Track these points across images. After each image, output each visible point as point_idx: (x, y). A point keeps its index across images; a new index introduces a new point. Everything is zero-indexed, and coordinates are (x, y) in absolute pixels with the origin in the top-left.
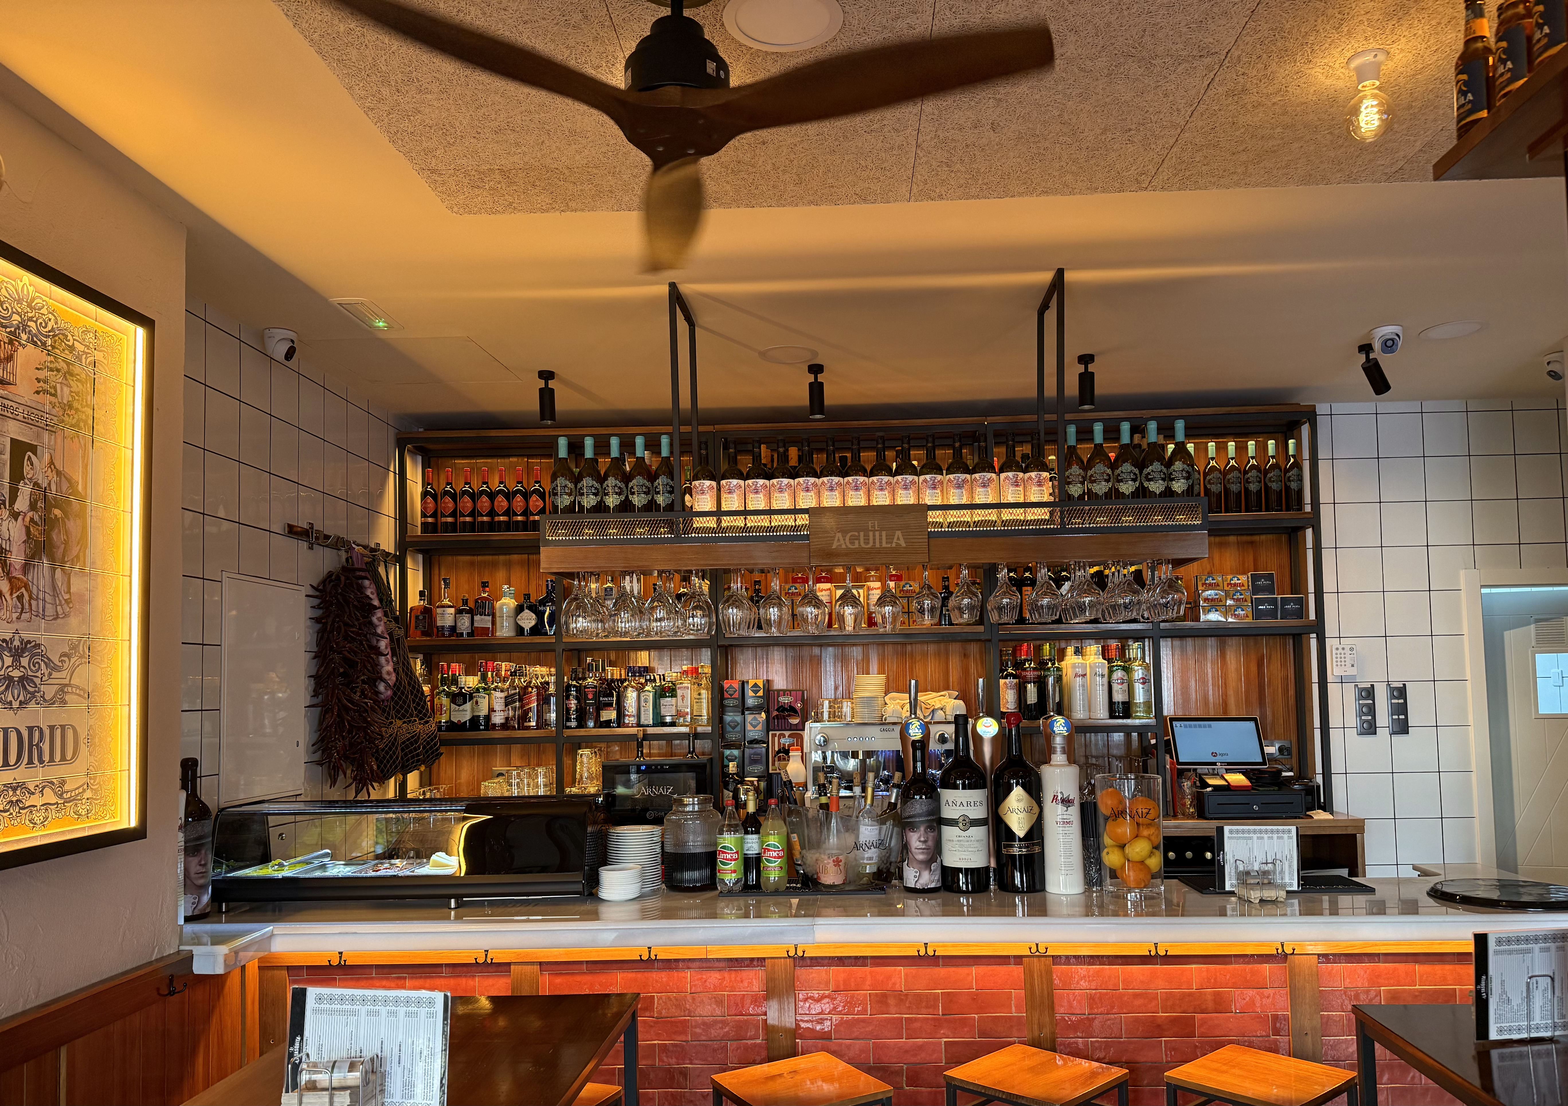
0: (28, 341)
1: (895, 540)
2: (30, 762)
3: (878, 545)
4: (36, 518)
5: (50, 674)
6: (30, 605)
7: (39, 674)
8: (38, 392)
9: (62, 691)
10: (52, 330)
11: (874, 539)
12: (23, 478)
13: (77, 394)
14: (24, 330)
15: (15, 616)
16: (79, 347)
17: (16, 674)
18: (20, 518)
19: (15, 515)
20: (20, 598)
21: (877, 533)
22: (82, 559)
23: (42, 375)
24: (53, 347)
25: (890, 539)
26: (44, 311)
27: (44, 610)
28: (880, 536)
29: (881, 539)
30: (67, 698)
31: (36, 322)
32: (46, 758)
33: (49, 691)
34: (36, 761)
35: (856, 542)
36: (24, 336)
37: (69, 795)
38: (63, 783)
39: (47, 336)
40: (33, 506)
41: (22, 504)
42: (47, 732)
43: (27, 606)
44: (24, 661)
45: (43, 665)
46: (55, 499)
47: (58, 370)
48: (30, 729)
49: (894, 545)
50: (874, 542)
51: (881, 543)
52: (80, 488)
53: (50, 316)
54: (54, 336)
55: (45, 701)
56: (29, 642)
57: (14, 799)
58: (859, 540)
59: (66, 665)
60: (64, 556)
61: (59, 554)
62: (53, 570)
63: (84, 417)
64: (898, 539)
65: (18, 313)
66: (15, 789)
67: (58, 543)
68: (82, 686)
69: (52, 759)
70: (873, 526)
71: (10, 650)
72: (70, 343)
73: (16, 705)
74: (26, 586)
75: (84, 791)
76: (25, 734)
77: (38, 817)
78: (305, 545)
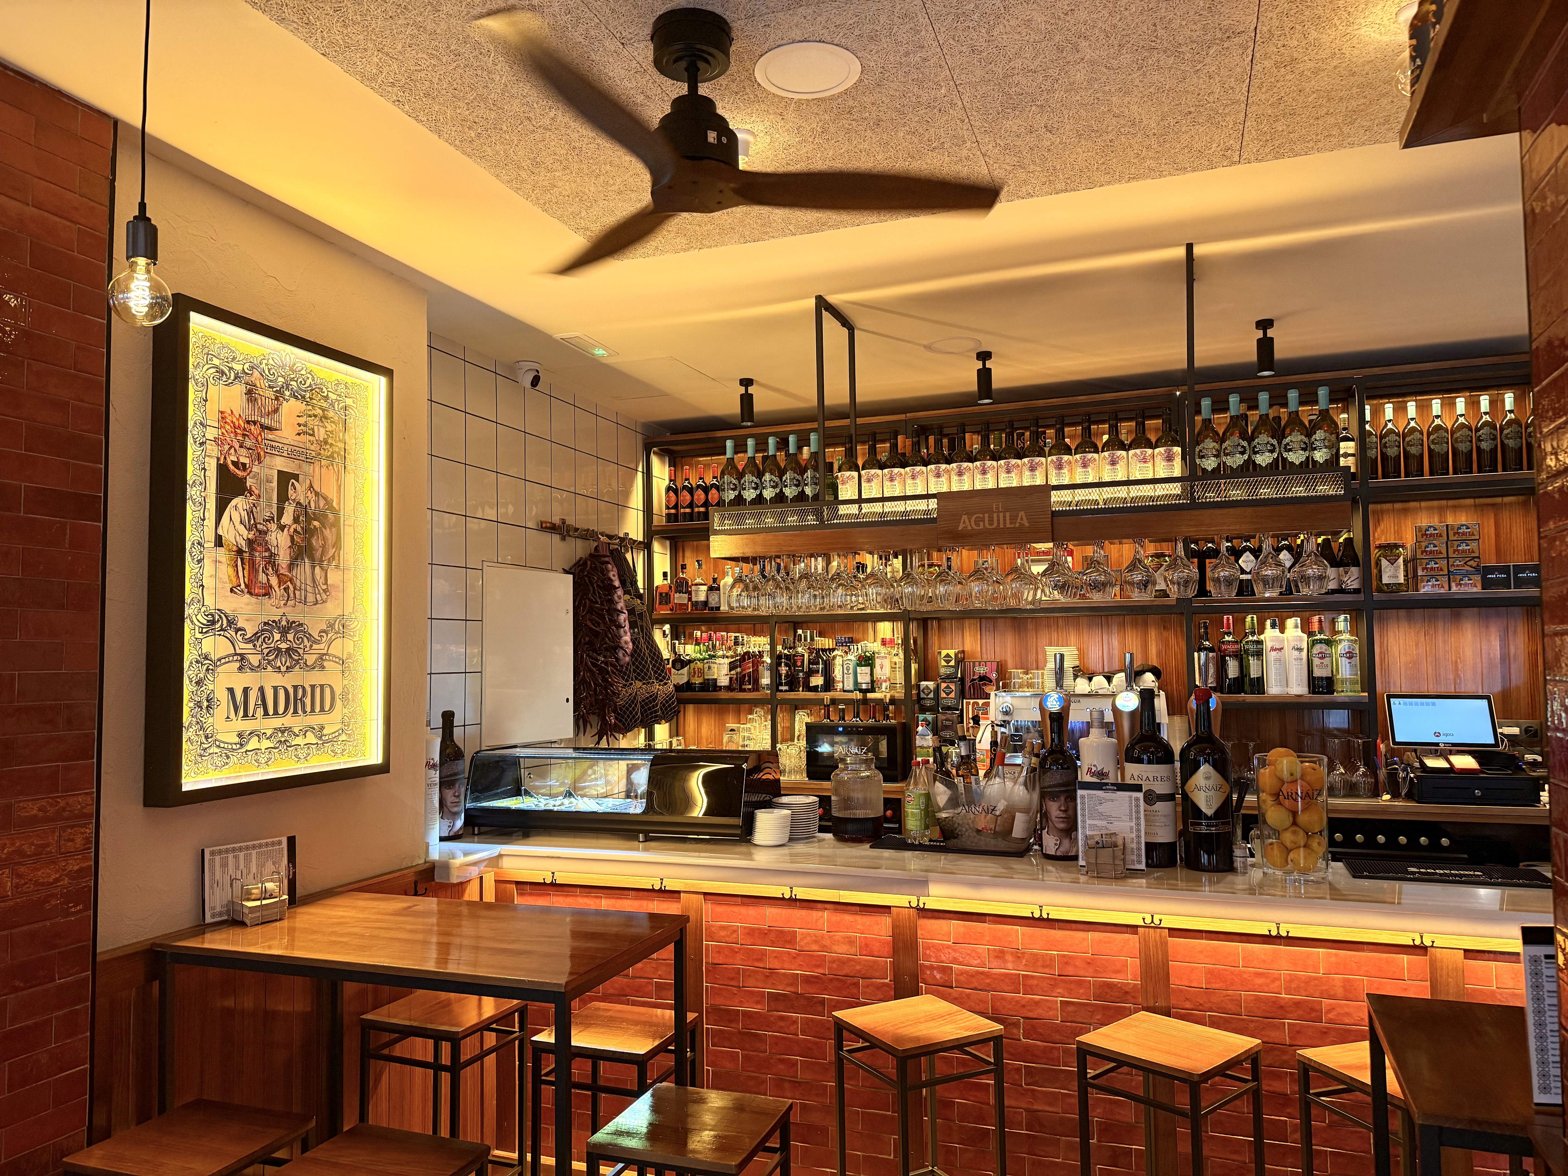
0: (290, 396)
1: (1019, 520)
2: (295, 712)
3: (1002, 526)
4: (299, 529)
5: (311, 646)
6: (295, 594)
7: (302, 646)
8: (299, 434)
9: (321, 659)
10: (310, 385)
11: (998, 520)
12: (288, 500)
13: (331, 432)
14: (287, 388)
15: (282, 603)
16: (332, 396)
17: (284, 646)
18: (286, 529)
19: (282, 528)
20: (286, 589)
21: (1001, 515)
22: (337, 558)
23: (302, 420)
24: (311, 399)
25: (1013, 519)
26: (303, 372)
27: (305, 598)
28: (1005, 517)
29: (1005, 520)
30: (325, 664)
31: (296, 381)
32: (308, 709)
33: (311, 659)
34: (300, 712)
35: (981, 523)
36: (287, 393)
37: (327, 738)
38: (322, 728)
39: (305, 391)
40: (296, 520)
41: (287, 519)
42: (309, 690)
43: (292, 595)
44: (290, 637)
45: (305, 640)
46: (314, 514)
47: (315, 416)
48: (295, 688)
49: (1017, 525)
50: (999, 523)
51: (1005, 523)
52: (335, 504)
53: (309, 375)
54: (311, 390)
55: (307, 666)
56: (294, 622)
57: (283, 739)
58: (984, 521)
59: (324, 640)
60: (322, 557)
61: (318, 554)
62: (313, 568)
63: (337, 450)
64: (1022, 519)
65: (282, 376)
66: (283, 732)
67: (317, 547)
68: (337, 654)
69: (313, 710)
70: (997, 508)
71: (279, 628)
72: (325, 394)
73: (283, 669)
74: (291, 580)
75: (339, 734)
76: (291, 691)
77: (302, 753)
78: (556, 538)
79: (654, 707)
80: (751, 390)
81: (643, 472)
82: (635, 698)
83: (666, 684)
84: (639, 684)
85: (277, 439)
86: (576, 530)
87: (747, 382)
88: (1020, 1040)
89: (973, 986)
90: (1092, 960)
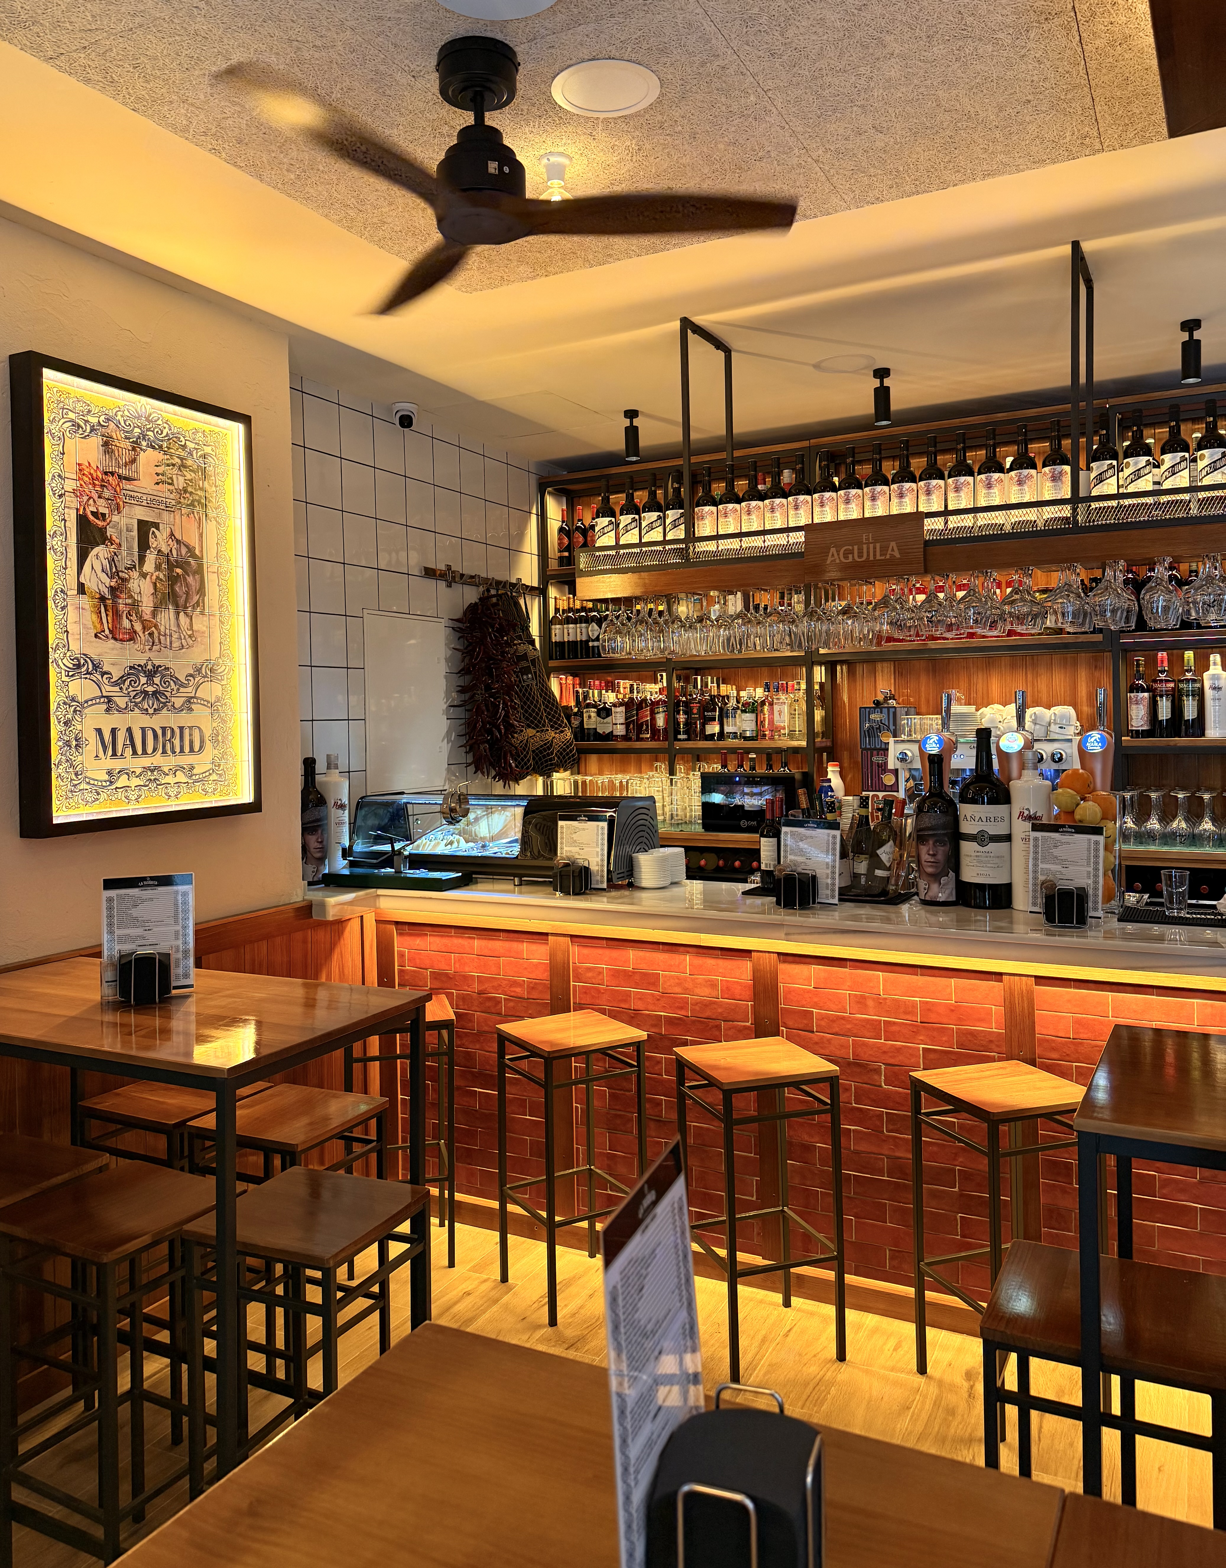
0: (147, 446)
1: (889, 552)
2: (164, 752)
3: (872, 558)
4: (161, 576)
5: (178, 689)
6: (159, 640)
7: (169, 689)
8: (157, 483)
9: (189, 702)
10: (167, 435)
11: (868, 552)
12: (149, 548)
13: (191, 481)
14: (144, 439)
15: (147, 648)
16: (190, 445)
17: (150, 689)
18: (148, 577)
19: (144, 575)
20: (151, 635)
21: (871, 546)
22: (201, 604)
23: (160, 470)
24: (169, 448)
25: (884, 550)
26: (159, 422)
27: (171, 643)
28: (875, 548)
29: (875, 552)
30: (193, 706)
31: (153, 431)
32: (178, 750)
33: (178, 702)
34: (169, 752)
35: (850, 556)
36: (144, 443)
37: (197, 777)
38: (192, 768)
39: (162, 441)
40: (158, 567)
41: (149, 566)
42: (177, 731)
43: (157, 641)
44: (157, 680)
45: (172, 683)
46: (176, 561)
47: (174, 465)
48: (164, 729)
49: (888, 557)
50: (868, 555)
51: (875, 555)
52: (197, 552)
53: (165, 425)
54: (169, 439)
55: (175, 708)
56: (160, 666)
57: (152, 778)
58: (853, 554)
59: (191, 683)
60: (186, 604)
61: (182, 601)
62: (178, 614)
63: (197, 498)
64: (893, 550)
65: (138, 427)
66: (152, 771)
67: (181, 594)
68: (205, 698)
69: (182, 751)
70: (867, 539)
71: (145, 672)
72: (183, 443)
73: (151, 711)
74: (156, 626)
75: (210, 774)
76: (160, 732)
77: (172, 791)
78: (442, 584)
79: (548, 755)
80: (636, 422)
81: (537, 515)
82: (526, 745)
83: (562, 732)
84: (531, 732)
85: (136, 489)
86: (462, 575)
87: (631, 414)
88: (880, 1086)
89: (834, 1031)
90: (956, 1006)
